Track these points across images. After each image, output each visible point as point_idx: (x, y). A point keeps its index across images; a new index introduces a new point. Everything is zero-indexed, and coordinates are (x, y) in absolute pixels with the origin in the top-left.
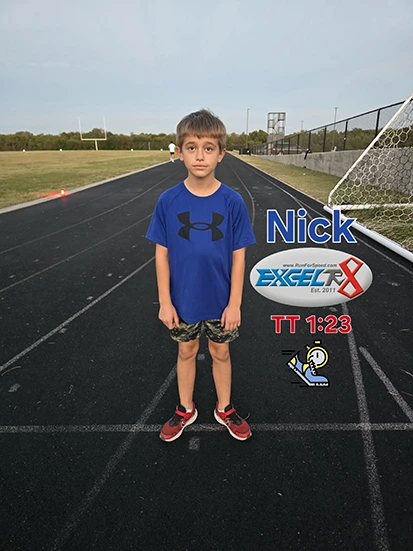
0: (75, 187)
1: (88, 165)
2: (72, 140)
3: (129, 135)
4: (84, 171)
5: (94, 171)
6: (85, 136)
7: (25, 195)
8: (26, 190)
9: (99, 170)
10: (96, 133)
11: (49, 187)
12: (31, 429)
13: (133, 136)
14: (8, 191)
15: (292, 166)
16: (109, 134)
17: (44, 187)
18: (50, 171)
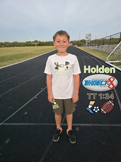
0: (32, 57)
1: (34, 51)
2: (29, 43)
3: (45, 42)
4: (34, 53)
5: (36, 52)
6: (33, 42)
7: (18, 60)
8: (18, 58)
9: (38, 52)
10: (36, 41)
11: (25, 57)
12: (32, 124)
13: (46, 42)
14: (14, 59)
15: (94, 50)
16: (40, 42)
17: (23, 57)
18: (24, 53)
